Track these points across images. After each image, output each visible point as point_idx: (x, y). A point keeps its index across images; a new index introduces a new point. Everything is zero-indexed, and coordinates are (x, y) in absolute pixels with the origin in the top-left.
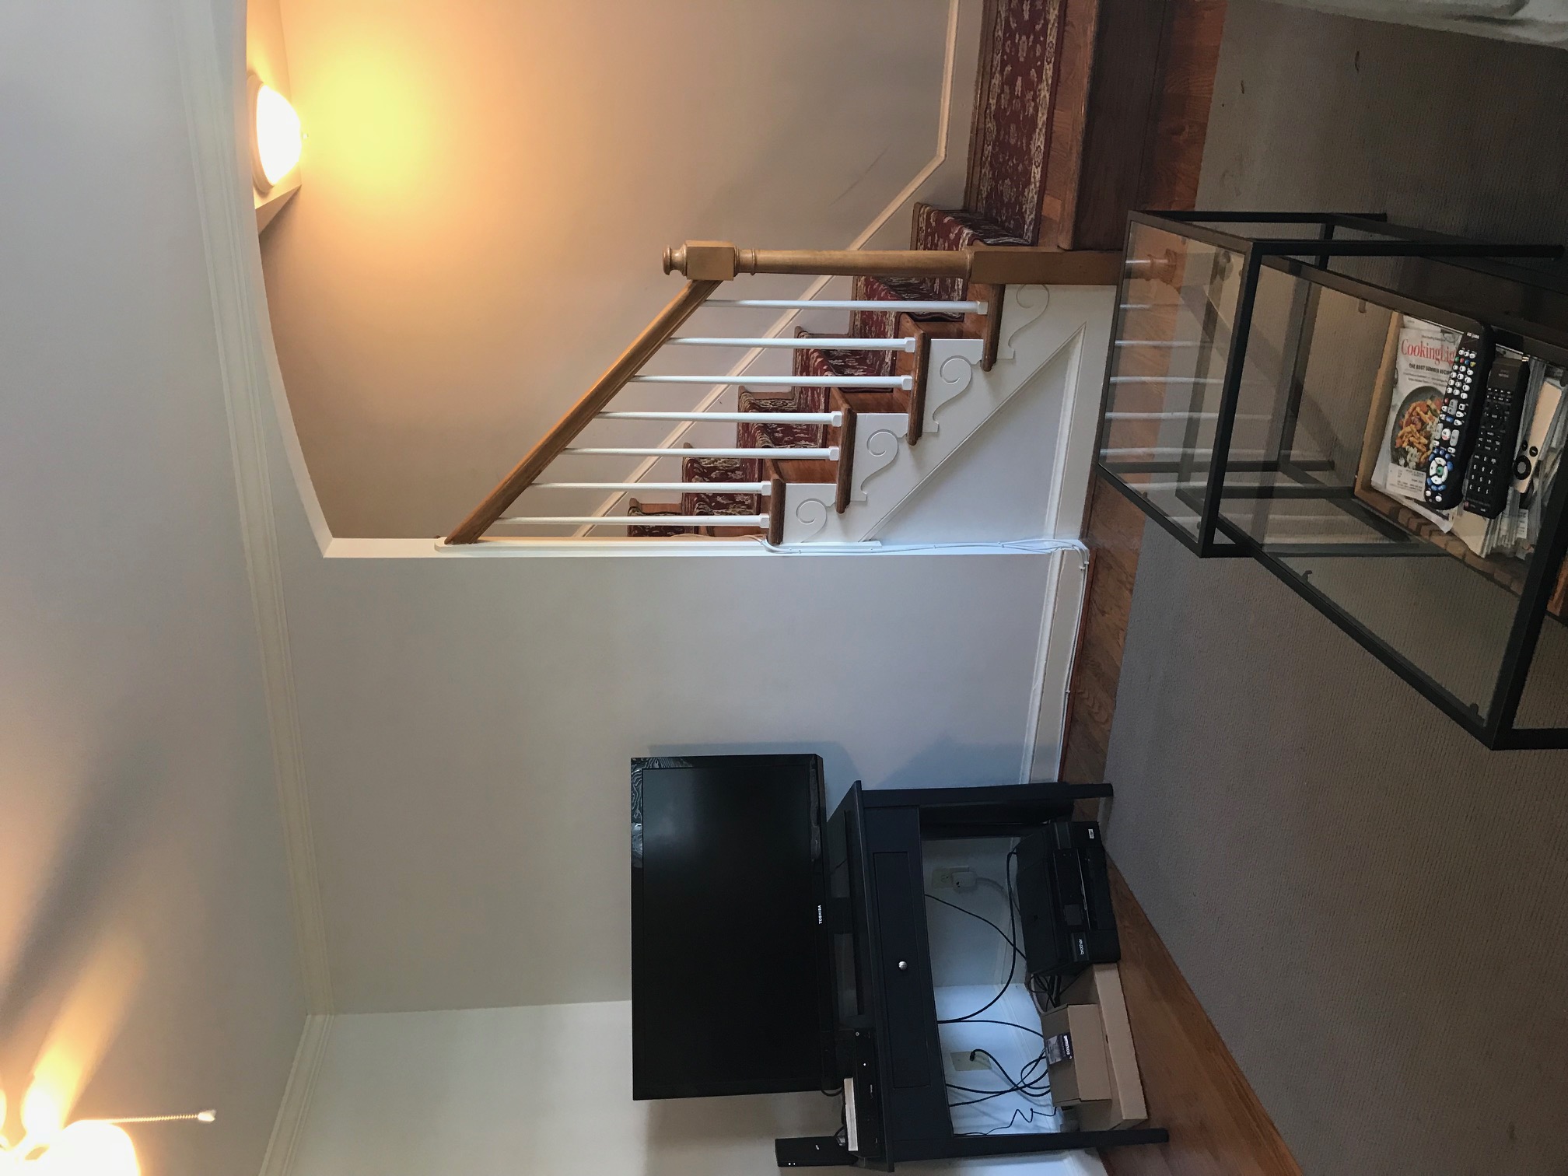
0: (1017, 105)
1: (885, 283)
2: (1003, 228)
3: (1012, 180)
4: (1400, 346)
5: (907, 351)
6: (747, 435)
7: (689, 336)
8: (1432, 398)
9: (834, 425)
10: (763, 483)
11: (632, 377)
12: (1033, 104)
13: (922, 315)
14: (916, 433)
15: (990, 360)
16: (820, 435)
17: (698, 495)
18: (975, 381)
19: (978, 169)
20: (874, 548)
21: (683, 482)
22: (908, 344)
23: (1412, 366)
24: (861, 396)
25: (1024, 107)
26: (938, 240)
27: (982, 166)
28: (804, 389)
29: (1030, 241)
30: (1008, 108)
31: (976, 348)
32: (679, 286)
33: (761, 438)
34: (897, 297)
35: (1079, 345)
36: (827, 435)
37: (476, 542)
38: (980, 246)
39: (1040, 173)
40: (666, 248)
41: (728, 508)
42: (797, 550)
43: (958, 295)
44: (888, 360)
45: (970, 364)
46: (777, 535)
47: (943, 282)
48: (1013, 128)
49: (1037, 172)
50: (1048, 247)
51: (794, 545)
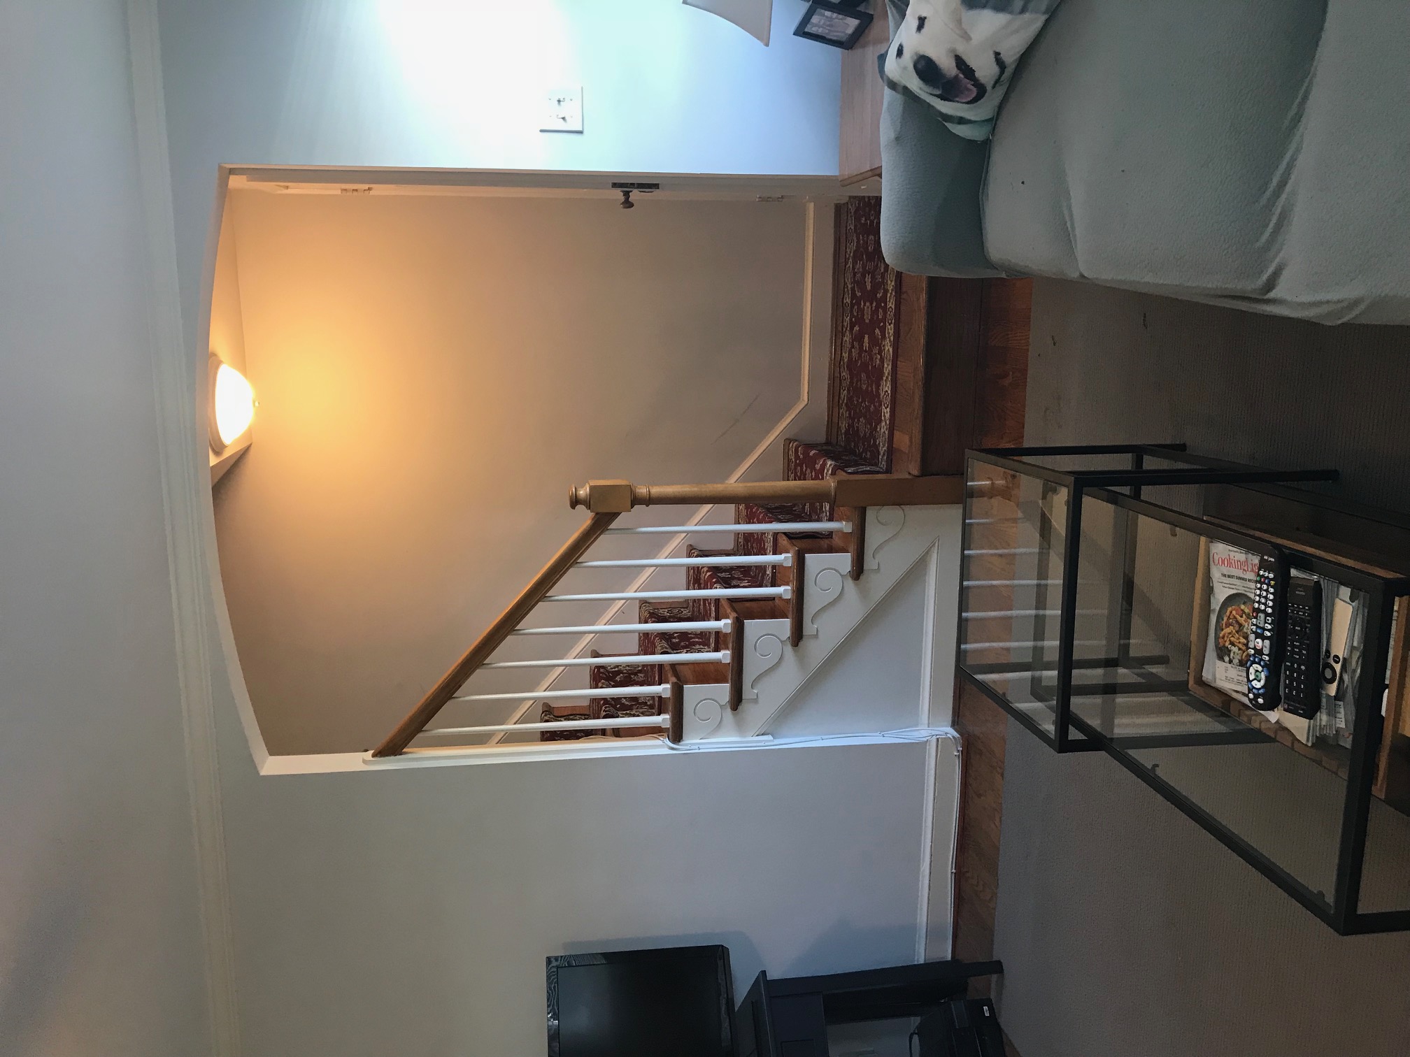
0: (866, 357)
1: (762, 507)
2: (861, 458)
3: (865, 417)
4: (1211, 559)
5: (785, 565)
6: (647, 643)
7: (594, 559)
8: (1244, 603)
9: (724, 631)
10: (663, 686)
11: (543, 598)
12: (879, 357)
13: (796, 533)
14: (798, 636)
15: (858, 571)
16: (712, 640)
17: (605, 699)
18: (846, 588)
19: (836, 410)
20: (767, 742)
21: (591, 688)
22: (785, 559)
23: (1225, 576)
24: (748, 604)
25: (871, 359)
26: (806, 470)
27: (840, 407)
28: (696, 601)
29: (884, 468)
30: (858, 360)
31: (844, 561)
32: (584, 518)
33: (660, 644)
34: (774, 518)
35: (935, 556)
36: (718, 641)
37: (401, 754)
38: (842, 475)
39: (889, 414)
40: (572, 488)
41: (632, 710)
42: (696, 747)
43: (826, 515)
44: (769, 572)
45: (841, 575)
46: (677, 734)
47: (812, 506)
48: (863, 375)
49: (886, 412)
50: (900, 474)
51: (694, 743)
